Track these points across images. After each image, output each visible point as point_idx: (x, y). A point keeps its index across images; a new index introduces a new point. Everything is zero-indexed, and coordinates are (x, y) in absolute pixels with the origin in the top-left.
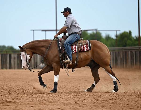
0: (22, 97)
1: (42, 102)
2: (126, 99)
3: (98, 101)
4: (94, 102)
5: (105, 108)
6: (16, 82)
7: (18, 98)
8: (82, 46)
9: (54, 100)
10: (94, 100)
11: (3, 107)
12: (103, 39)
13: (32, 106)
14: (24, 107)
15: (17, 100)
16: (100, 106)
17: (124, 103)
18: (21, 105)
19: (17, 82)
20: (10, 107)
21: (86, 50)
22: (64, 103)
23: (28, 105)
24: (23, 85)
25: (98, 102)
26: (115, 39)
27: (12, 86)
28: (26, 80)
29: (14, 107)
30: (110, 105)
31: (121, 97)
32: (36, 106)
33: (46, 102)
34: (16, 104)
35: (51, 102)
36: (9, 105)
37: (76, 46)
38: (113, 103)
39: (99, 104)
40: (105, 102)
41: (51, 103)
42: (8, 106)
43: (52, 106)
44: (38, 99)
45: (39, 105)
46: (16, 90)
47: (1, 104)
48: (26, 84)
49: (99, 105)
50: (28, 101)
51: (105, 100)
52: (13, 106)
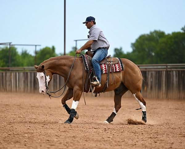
2: (45, 133)
3: (10, 135)
4: (4, 136)
5: (19, 144)
10: (5, 133)
12: (18, 55)
16: (12, 141)
17: (43, 138)
25: (9, 136)
26: (34, 57)
30: (26, 141)
31: (39, 131)
38: (29, 138)
40: (19, 137)
49: (11, 140)
51: (18, 134)
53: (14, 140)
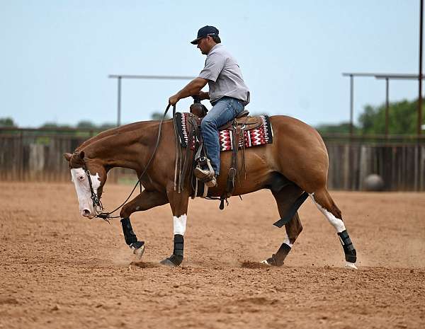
0: (300, 285)
1: (358, 303)
7: (289, 286)
8: (247, 131)
9: (394, 296)
11: (240, 316)
13: (325, 315)
14: (300, 318)
15: (283, 294)
18: (292, 310)
20: (259, 319)
21: (260, 143)
22: (422, 311)
23: (312, 312)
24: (309, 243)
28: (321, 226)
29: (273, 317)
32: (337, 317)
33: (368, 303)
34: (280, 309)
35: (383, 305)
36: (256, 311)
37: (231, 132)
41: (382, 307)
42: (256, 314)
43: (384, 319)
44: (345, 292)
45: (345, 313)
47: (235, 308)
48: (317, 240)
50: (316, 300)
52: (267, 315)
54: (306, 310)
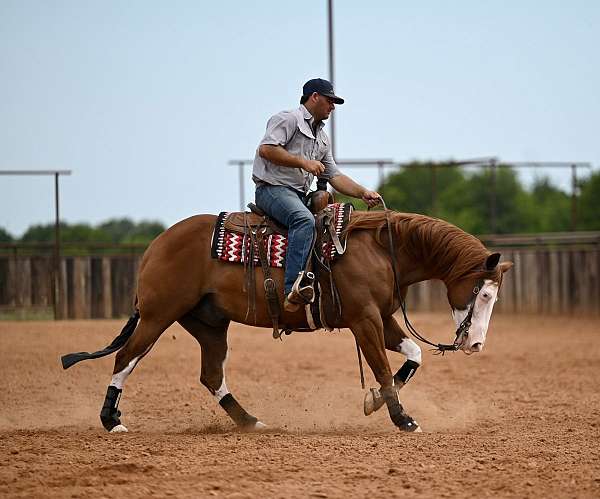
0: (182, 446)
1: (260, 467)
2: (593, 456)
3: (482, 462)
4: (464, 469)
5: (508, 494)
6: (166, 376)
9: (308, 457)
10: (468, 458)
11: (102, 490)
13: (216, 484)
14: (184, 490)
15: (159, 458)
16: (487, 486)
17: (585, 472)
18: (173, 479)
19: (170, 376)
20: (128, 492)
22: (346, 474)
23: (199, 480)
24: (192, 389)
25: (481, 466)
27: (148, 396)
29: (146, 490)
30: (528, 484)
31: (575, 447)
32: (233, 486)
33: (273, 467)
34: (155, 478)
35: (295, 468)
36: (124, 482)
38: (541, 474)
39: (484, 478)
40: (510, 471)
41: (292, 471)
42: (123, 486)
43: (297, 487)
44: (243, 453)
45: (244, 481)
46: (162, 413)
47: (94, 478)
49: (484, 481)
50: (204, 465)
51: (510, 462)
52: (140, 486)
53: (492, 482)
54: (191, 478)
